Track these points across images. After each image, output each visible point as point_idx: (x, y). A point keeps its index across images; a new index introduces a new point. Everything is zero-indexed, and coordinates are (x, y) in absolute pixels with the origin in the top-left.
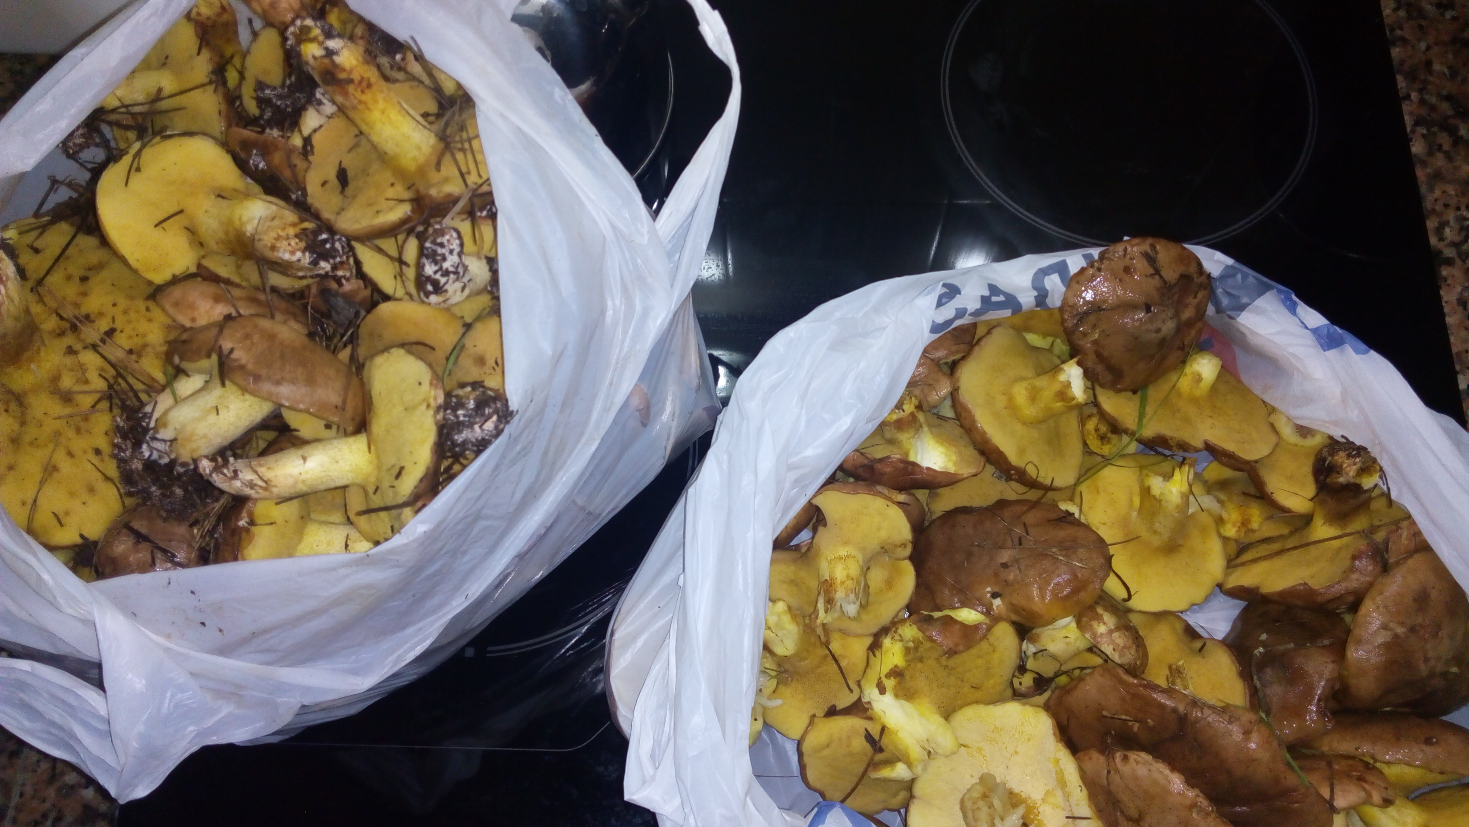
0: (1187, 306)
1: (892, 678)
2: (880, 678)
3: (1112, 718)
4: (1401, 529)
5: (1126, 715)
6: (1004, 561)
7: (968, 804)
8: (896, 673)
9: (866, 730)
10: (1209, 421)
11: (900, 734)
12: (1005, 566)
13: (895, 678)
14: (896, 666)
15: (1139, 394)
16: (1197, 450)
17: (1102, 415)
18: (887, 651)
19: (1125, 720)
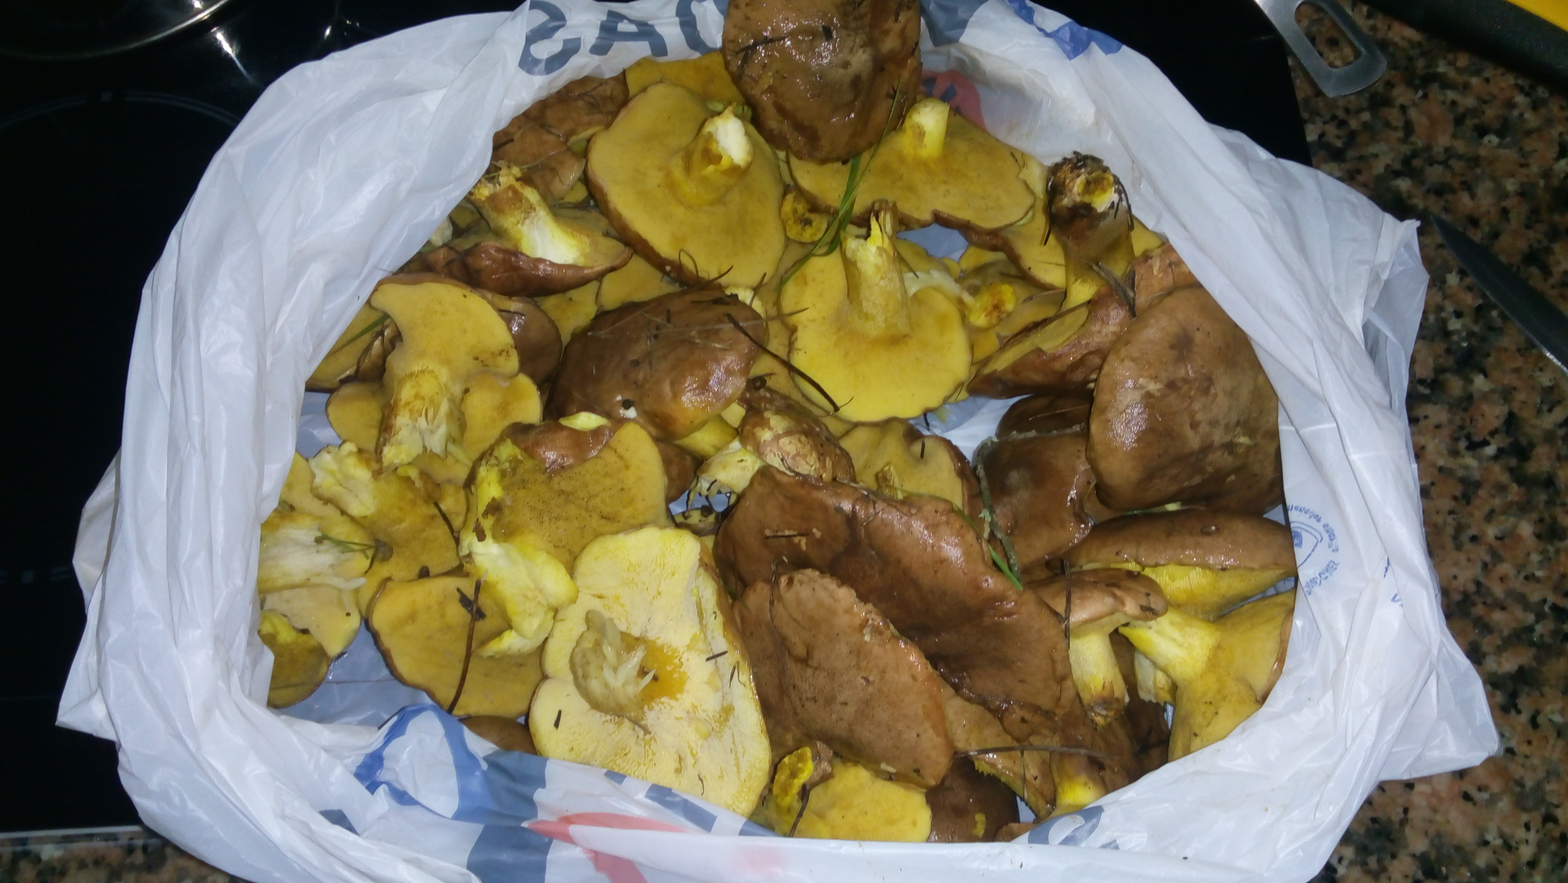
0: (886, 33)
1: (489, 516)
2: (477, 520)
3: (774, 537)
4: (1151, 258)
5: (789, 529)
6: (635, 357)
7: (578, 659)
8: (495, 508)
9: (458, 590)
10: (942, 188)
11: (500, 587)
12: (636, 363)
13: (493, 515)
14: (494, 499)
15: (849, 165)
16: (924, 225)
17: (801, 192)
18: (482, 481)
19: (789, 536)
